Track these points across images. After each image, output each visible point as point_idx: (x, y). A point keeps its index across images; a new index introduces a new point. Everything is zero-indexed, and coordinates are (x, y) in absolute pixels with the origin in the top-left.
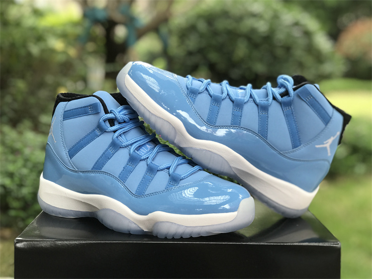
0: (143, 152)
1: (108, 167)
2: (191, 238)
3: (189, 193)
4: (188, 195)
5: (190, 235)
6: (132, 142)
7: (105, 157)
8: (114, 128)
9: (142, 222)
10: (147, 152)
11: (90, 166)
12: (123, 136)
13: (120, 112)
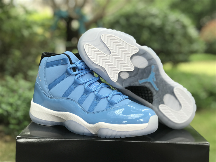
0: (92, 88)
1: (72, 95)
2: (121, 138)
3: (119, 112)
4: (118, 113)
5: (120, 136)
6: (86, 81)
7: (70, 90)
8: (75, 73)
9: (91, 128)
10: (95, 88)
11: (61, 95)
12: (81, 78)
13: (79, 64)
